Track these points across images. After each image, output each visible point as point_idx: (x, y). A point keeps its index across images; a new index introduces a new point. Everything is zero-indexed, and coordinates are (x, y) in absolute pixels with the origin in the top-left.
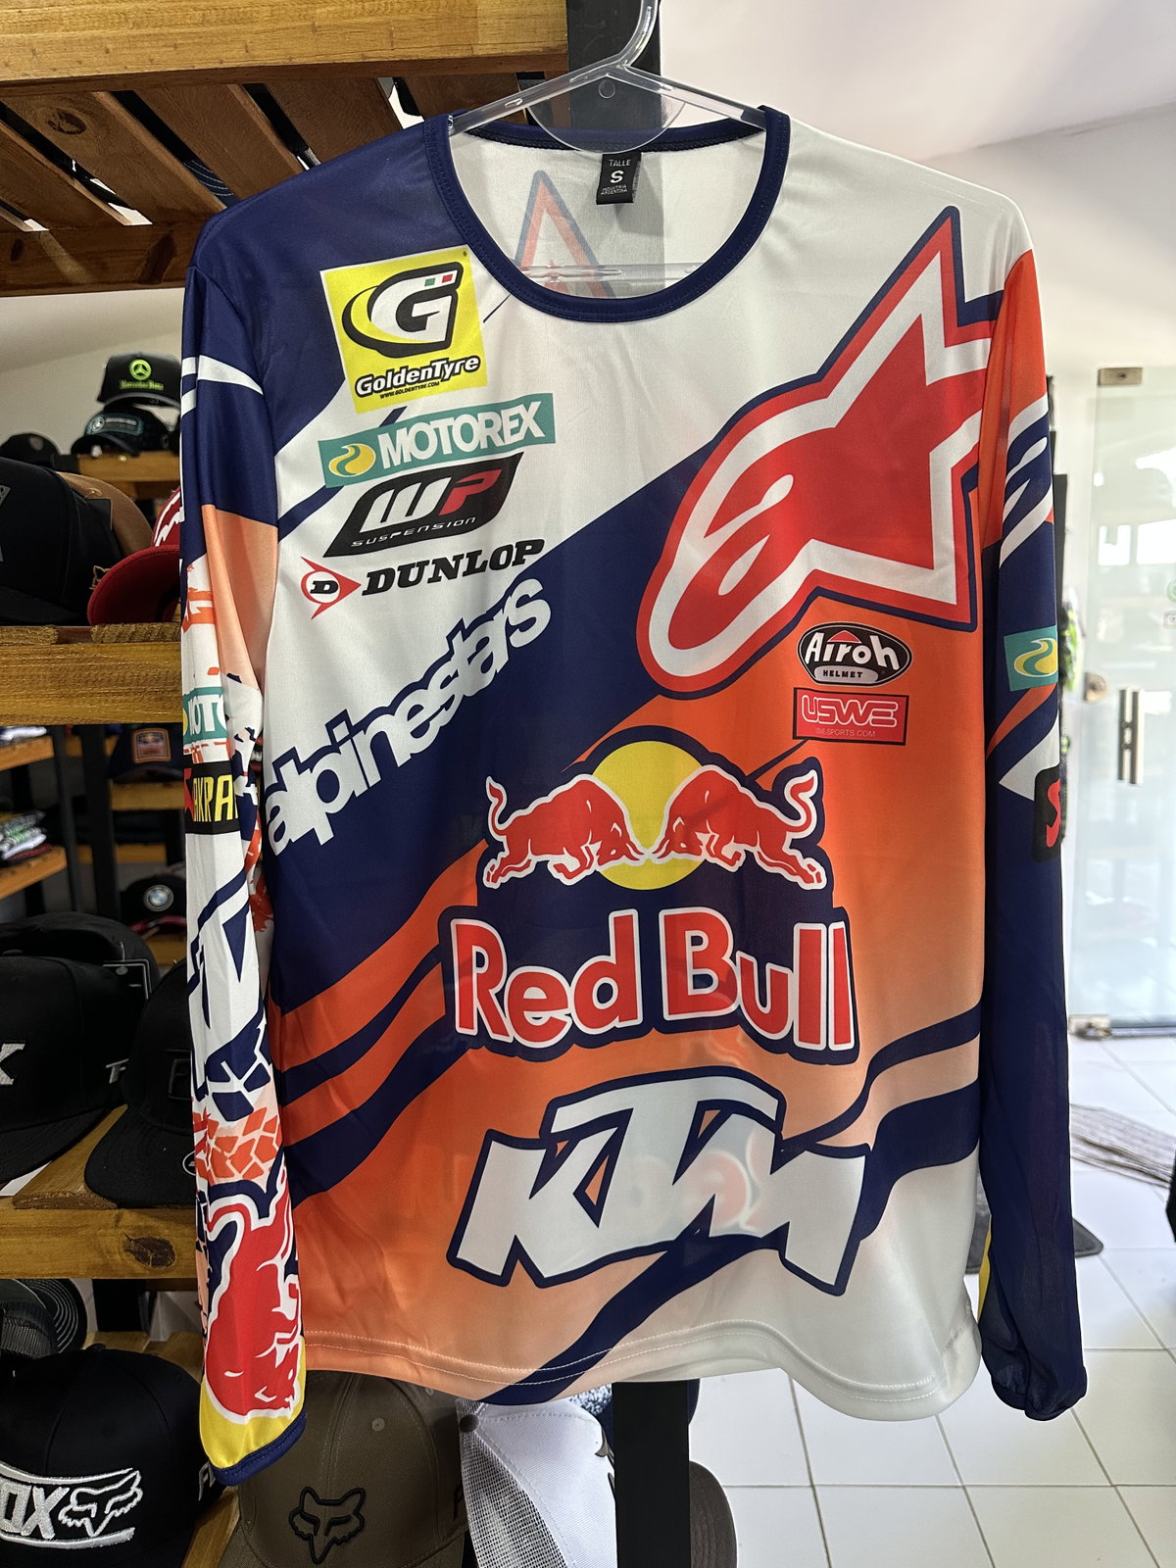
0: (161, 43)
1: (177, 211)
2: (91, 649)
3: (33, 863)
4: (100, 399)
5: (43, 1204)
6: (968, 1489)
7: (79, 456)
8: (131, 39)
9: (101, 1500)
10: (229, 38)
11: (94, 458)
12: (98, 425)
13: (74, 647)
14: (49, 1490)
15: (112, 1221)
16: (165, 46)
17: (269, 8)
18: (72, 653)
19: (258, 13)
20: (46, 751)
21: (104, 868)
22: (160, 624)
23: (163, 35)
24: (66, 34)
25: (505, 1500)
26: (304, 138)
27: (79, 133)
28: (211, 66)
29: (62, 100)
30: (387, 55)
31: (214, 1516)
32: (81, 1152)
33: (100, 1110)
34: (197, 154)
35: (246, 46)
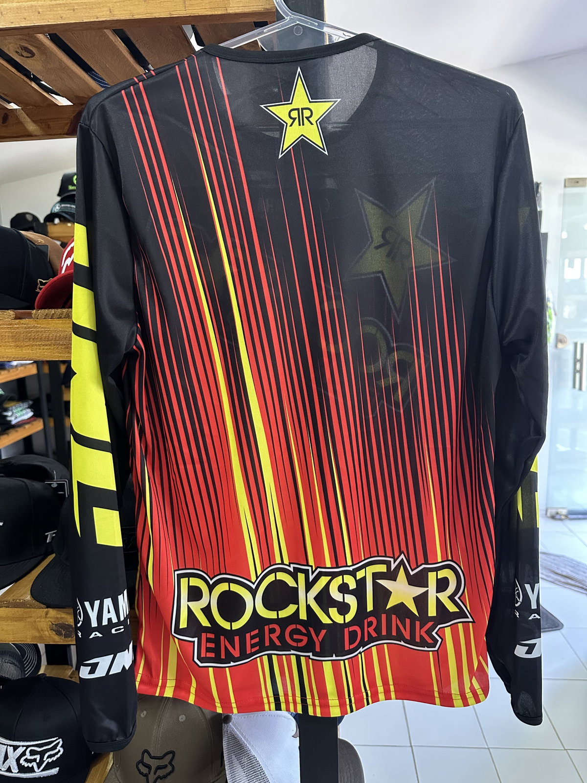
0: (66, 8)
1: (85, 97)
2: (32, 322)
3: (27, 426)
4: (59, 195)
5: (9, 605)
6: (491, 749)
7: (48, 223)
8: (51, 7)
9: (42, 754)
10: (102, 5)
11: (55, 225)
12: (58, 208)
13: (23, 321)
14: (15, 748)
15: (44, 614)
16: (68, 10)
18: (22, 324)
20: (33, 370)
22: (67, 309)
23: (67, 4)
24: (18, 4)
25: (245, 760)
26: (147, 59)
27: (31, 57)
28: (92, 20)
29: (21, 39)
30: (182, 13)
31: (100, 762)
32: (30, 578)
33: (42, 557)
34: (93, 68)
35: (110, 9)
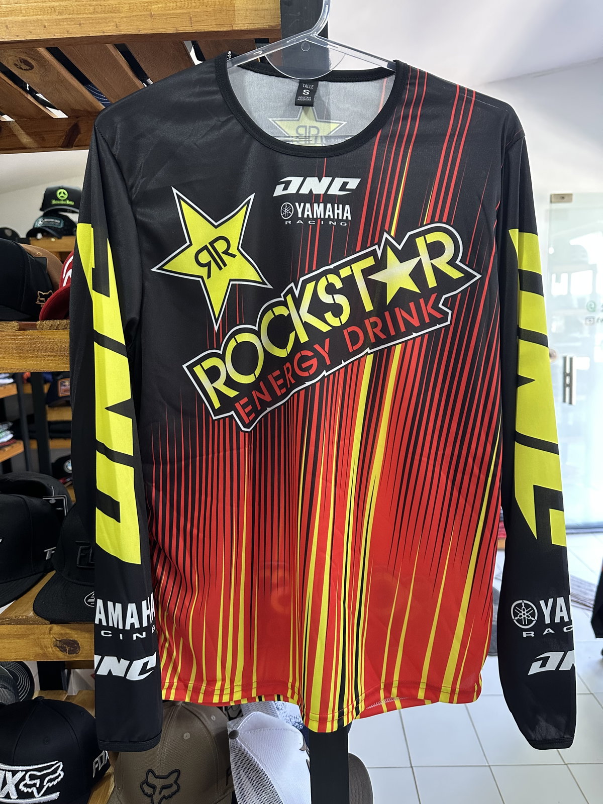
0: (73, 23)
1: (81, 110)
2: (37, 333)
3: (7, 449)
4: (41, 209)
5: (11, 622)
7: (30, 238)
8: (57, 21)
9: (42, 778)
10: (108, 20)
11: (38, 240)
12: (40, 222)
13: (27, 332)
14: (14, 773)
15: (48, 630)
16: (74, 24)
17: (128, 5)
18: (27, 335)
19: (123, 7)
20: (13, 391)
21: (43, 451)
23: (73, 18)
24: (24, 18)
25: (253, 774)
26: (146, 73)
27: (30, 70)
28: (98, 34)
29: (21, 52)
30: (189, 29)
31: (101, 786)
32: (30, 596)
33: (42, 574)
34: (91, 81)
35: (117, 24)
